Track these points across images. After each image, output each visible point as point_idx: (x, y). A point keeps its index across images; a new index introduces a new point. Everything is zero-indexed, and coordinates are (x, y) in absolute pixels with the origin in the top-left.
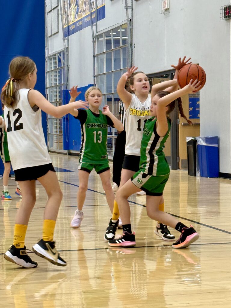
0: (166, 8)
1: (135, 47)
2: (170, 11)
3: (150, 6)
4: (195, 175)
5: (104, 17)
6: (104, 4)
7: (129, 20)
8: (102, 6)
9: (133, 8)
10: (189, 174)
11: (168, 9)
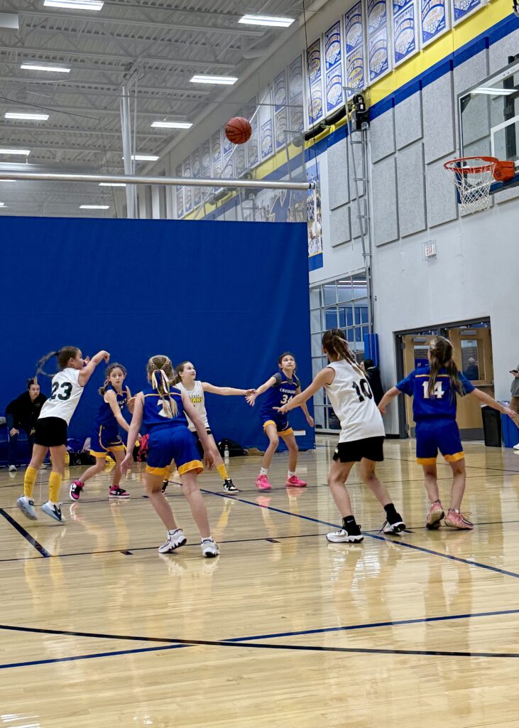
0: (433, 253)
1: (378, 300)
2: (437, 257)
3: (402, 253)
4: (501, 446)
5: (321, 265)
6: (319, 253)
7: (367, 269)
8: (317, 253)
9: (372, 255)
10: (486, 445)
11: (434, 255)
